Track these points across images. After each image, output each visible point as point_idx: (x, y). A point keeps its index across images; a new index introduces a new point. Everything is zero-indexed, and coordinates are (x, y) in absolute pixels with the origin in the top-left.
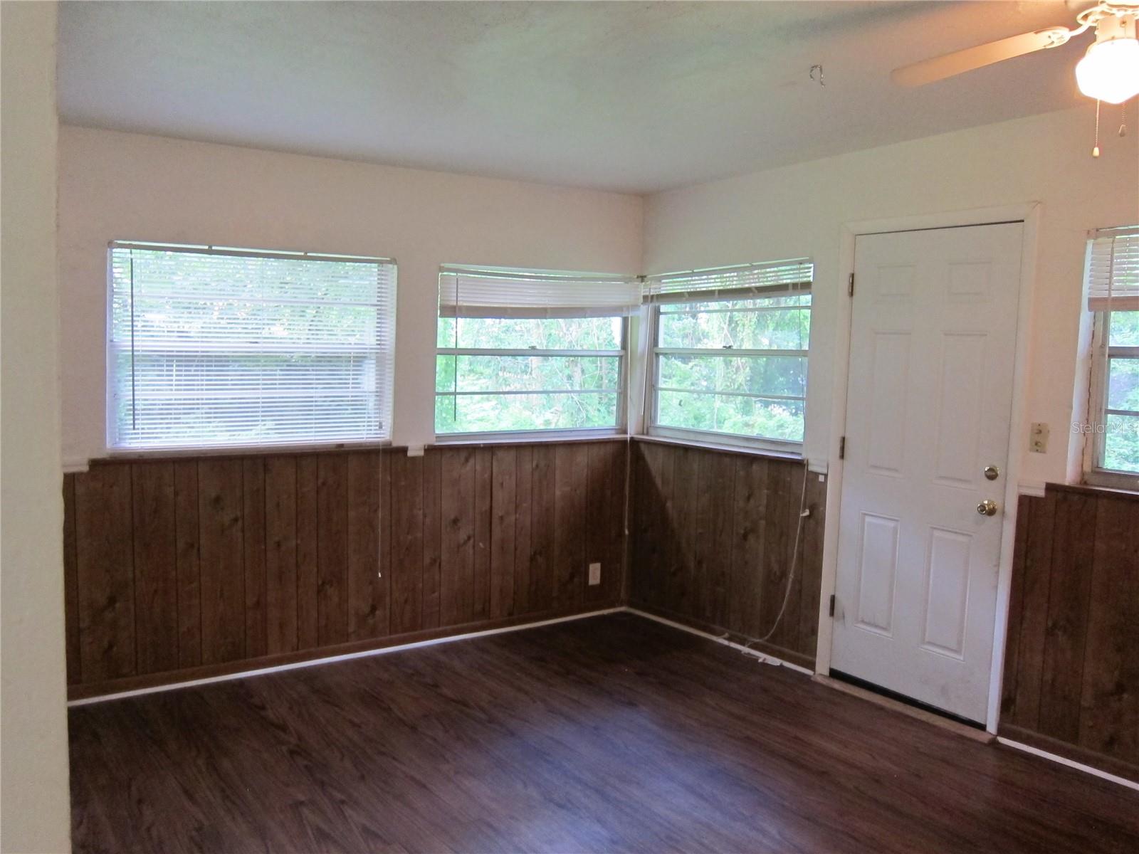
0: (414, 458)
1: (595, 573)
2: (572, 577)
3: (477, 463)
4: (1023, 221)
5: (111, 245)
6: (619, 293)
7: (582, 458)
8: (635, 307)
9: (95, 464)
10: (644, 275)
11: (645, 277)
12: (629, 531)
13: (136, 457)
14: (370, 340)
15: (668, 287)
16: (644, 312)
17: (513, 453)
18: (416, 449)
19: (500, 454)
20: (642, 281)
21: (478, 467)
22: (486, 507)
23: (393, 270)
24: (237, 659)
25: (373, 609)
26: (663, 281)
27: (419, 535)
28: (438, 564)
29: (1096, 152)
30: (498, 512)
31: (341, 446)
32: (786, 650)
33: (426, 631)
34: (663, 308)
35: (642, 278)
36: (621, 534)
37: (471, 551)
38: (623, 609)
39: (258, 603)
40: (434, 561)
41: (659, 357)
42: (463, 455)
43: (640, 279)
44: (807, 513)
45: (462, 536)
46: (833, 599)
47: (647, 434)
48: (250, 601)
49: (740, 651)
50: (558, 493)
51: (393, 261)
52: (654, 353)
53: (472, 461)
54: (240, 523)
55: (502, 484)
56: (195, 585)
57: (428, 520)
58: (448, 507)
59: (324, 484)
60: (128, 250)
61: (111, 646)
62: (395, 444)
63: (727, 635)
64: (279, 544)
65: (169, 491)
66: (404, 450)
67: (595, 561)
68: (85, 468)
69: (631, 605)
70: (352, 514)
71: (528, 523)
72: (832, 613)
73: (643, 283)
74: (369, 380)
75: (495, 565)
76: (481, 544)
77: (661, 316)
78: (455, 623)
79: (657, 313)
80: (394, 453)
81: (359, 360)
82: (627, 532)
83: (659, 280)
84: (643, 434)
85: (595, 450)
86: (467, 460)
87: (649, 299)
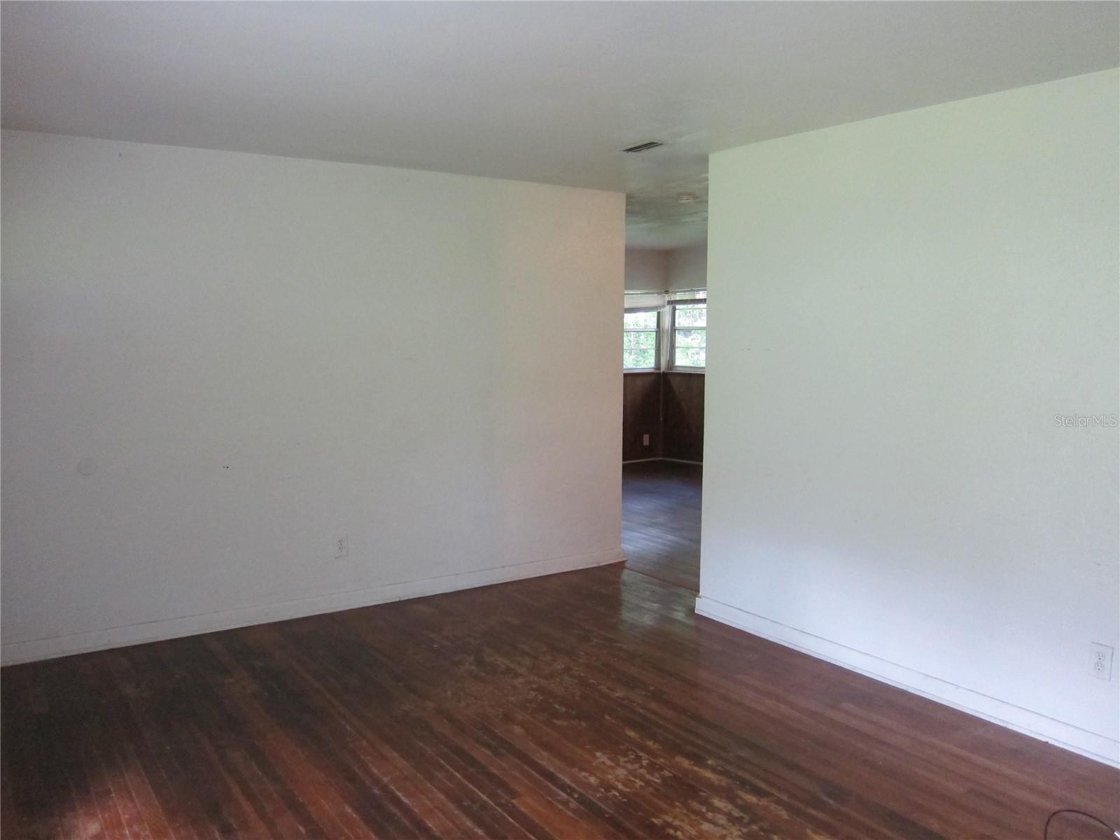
1: (646, 440)
2: (635, 441)
6: (654, 300)
7: (639, 382)
8: (663, 307)
10: (668, 290)
12: (663, 418)
15: (679, 296)
16: (668, 309)
26: (677, 294)
34: (677, 307)
35: (667, 292)
36: (659, 420)
38: (660, 458)
41: (676, 332)
43: (665, 293)
47: (671, 369)
52: (673, 329)
67: (646, 433)
69: (664, 456)
73: (668, 295)
77: (676, 312)
79: (674, 309)
82: (661, 419)
83: (675, 293)
84: (669, 369)
85: (644, 378)
87: (670, 302)
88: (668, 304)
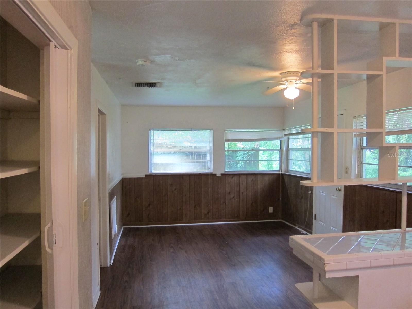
0: (218, 177)
1: (271, 210)
2: (264, 210)
3: (235, 178)
4: (343, 114)
5: (150, 130)
6: (278, 133)
7: (266, 178)
8: (282, 137)
9: (146, 176)
10: (284, 129)
11: (285, 129)
12: (281, 198)
13: (154, 174)
14: (208, 148)
15: (291, 132)
16: (285, 139)
17: (245, 176)
18: (218, 174)
19: (242, 176)
20: (284, 130)
21: (236, 179)
22: (238, 189)
23: (213, 131)
24: (175, 221)
25: (208, 213)
26: (290, 130)
27: (220, 195)
28: (225, 203)
29: (294, 108)
30: (241, 191)
31: (200, 173)
32: (308, 230)
33: (222, 220)
34: (290, 137)
36: (279, 199)
37: (234, 200)
38: (280, 220)
39: (180, 208)
40: (224, 202)
41: (289, 151)
42: (231, 176)
43: (283, 130)
44: (311, 192)
45: (232, 196)
46: (315, 215)
47: (287, 172)
48: (179, 208)
49: (299, 230)
50: (259, 187)
51: (212, 130)
52: (288, 150)
53: (234, 178)
54: (176, 190)
55: (242, 184)
56: (166, 203)
57: (222, 192)
58: (228, 190)
59: (196, 182)
60: (153, 131)
61: (148, 215)
62: (213, 173)
63: (298, 226)
64: (185, 195)
65: (161, 182)
66: (216, 175)
67: (271, 206)
68: (144, 176)
69: (282, 219)
70: (203, 189)
71: (250, 194)
72: (315, 219)
73: (284, 131)
74: (208, 158)
75: (241, 205)
76: (237, 199)
77: (290, 140)
78: (230, 219)
79: (289, 139)
80: (212, 175)
81: (205, 153)
82: (280, 199)
83: (289, 130)
84: (286, 172)
85: (270, 176)
86: (232, 177)
87: (286, 135)
88: (284, 136)
